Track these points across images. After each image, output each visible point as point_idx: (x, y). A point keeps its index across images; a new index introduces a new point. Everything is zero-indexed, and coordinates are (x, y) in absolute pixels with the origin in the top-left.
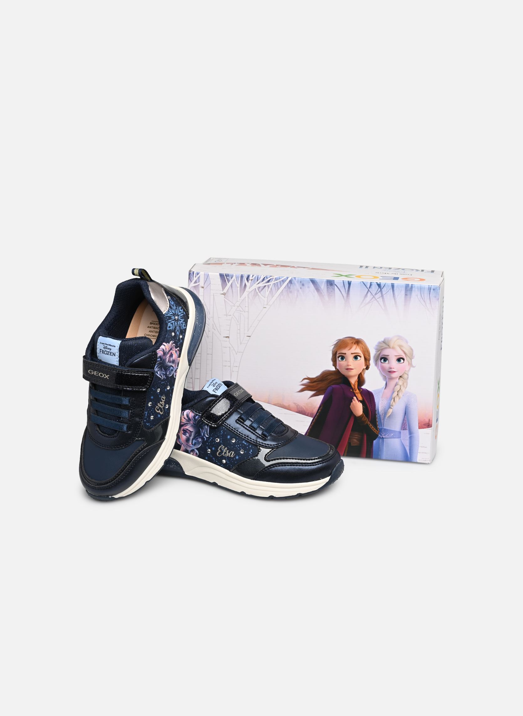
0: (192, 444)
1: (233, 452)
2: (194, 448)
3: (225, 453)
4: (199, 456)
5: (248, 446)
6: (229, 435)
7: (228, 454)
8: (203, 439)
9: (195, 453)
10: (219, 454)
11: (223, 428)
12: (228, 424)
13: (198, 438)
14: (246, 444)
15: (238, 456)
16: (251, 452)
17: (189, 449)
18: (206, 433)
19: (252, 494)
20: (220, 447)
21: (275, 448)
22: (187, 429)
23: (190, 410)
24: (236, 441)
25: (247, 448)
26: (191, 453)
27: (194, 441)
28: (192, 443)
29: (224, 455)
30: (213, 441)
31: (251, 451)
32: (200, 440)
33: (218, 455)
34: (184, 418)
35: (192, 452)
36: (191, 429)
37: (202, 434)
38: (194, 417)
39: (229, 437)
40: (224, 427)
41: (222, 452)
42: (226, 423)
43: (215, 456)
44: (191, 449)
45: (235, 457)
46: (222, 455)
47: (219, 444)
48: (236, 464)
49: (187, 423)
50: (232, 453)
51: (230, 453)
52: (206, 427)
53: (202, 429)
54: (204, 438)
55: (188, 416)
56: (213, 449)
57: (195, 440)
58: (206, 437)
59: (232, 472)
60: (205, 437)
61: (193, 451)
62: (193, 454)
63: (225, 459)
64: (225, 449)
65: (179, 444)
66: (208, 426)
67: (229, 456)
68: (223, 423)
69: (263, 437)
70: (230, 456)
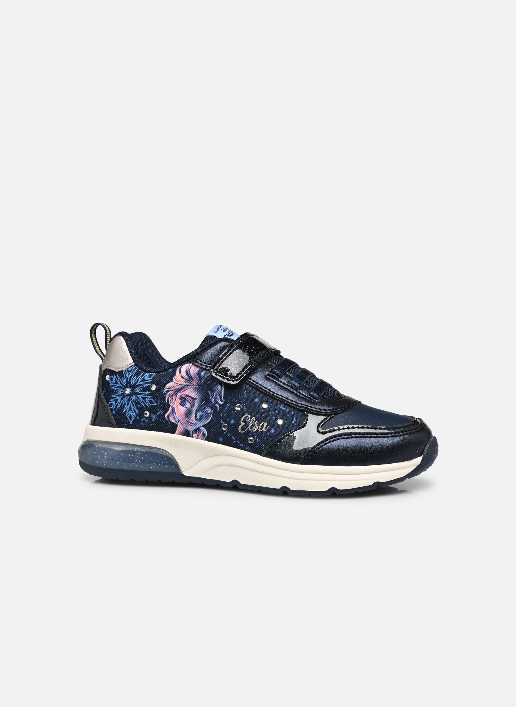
0: (196, 419)
1: (266, 424)
2: (200, 424)
3: (253, 426)
4: (209, 439)
5: (290, 412)
6: (256, 397)
7: (257, 428)
8: (214, 407)
9: (201, 433)
10: (243, 429)
11: (246, 388)
12: (254, 381)
13: (205, 408)
14: (285, 409)
15: (275, 428)
16: (295, 422)
17: (191, 429)
18: (219, 397)
19: (301, 489)
20: (243, 417)
21: (332, 414)
22: (187, 396)
23: (190, 363)
24: (270, 407)
25: (288, 415)
26: (194, 435)
27: (199, 414)
28: (196, 417)
29: (250, 430)
30: (232, 409)
31: (295, 420)
32: (209, 410)
33: (240, 431)
34: (182, 377)
35: (196, 433)
36: (194, 394)
37: (213, 401)
38: (199, 374)
39: (257, 400)
40: (248, 386)
41: (247, 424)
42: (250, 379)
43: (236, 434)
44: (195, 428)
45: (269, 430)
46: (248, 430)
47: (242, 413)
48: (272, 441)
49: (186, 385)
50: (263, 425)
51: (261, 425)
52: (219, 387)
53: (213, 391)
54: (217, 407)
55: (187, 373)
56: (232, 422)
57: (202, 412)
58: (220, 405)
59: (265, 456)
60: (217, 405)
61: (197, 430)
62: (198, 435)
63: (253, 436)
64: (252, 420)
65: (174, 423)
66: (221, 386)
67: (259, 430)
68: (247, 380)
69: (312, 399)
70: (261, 429)
